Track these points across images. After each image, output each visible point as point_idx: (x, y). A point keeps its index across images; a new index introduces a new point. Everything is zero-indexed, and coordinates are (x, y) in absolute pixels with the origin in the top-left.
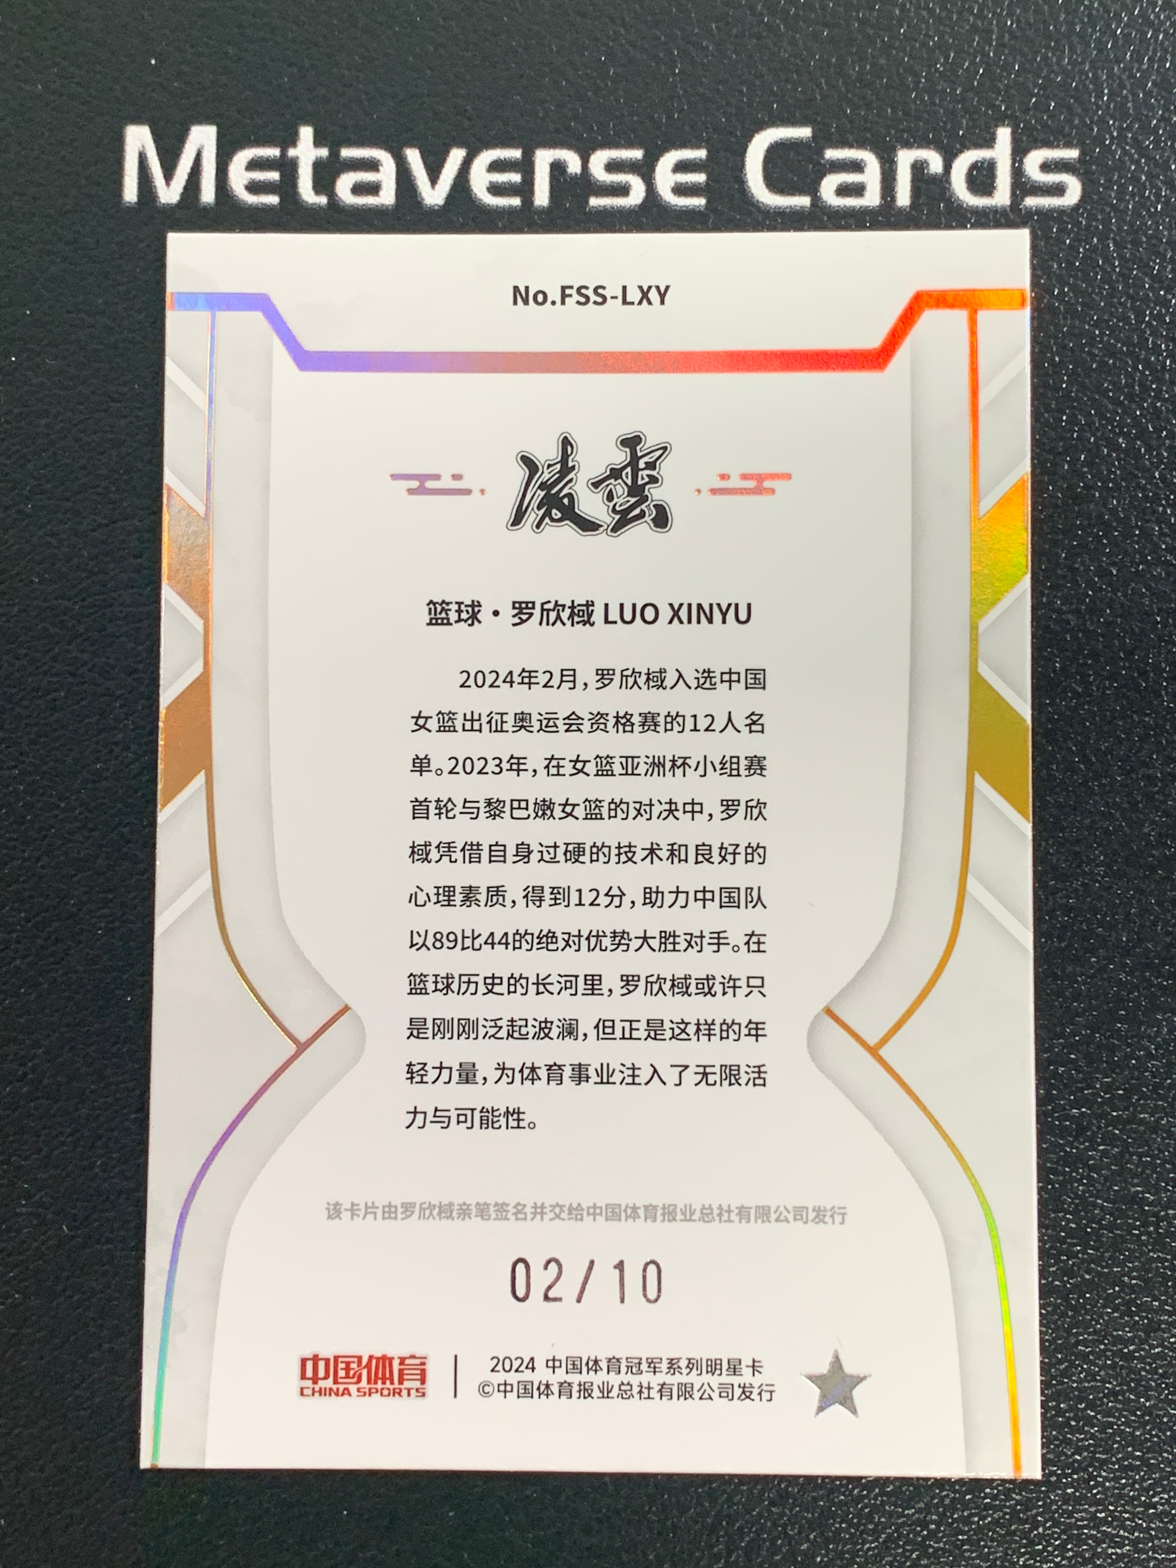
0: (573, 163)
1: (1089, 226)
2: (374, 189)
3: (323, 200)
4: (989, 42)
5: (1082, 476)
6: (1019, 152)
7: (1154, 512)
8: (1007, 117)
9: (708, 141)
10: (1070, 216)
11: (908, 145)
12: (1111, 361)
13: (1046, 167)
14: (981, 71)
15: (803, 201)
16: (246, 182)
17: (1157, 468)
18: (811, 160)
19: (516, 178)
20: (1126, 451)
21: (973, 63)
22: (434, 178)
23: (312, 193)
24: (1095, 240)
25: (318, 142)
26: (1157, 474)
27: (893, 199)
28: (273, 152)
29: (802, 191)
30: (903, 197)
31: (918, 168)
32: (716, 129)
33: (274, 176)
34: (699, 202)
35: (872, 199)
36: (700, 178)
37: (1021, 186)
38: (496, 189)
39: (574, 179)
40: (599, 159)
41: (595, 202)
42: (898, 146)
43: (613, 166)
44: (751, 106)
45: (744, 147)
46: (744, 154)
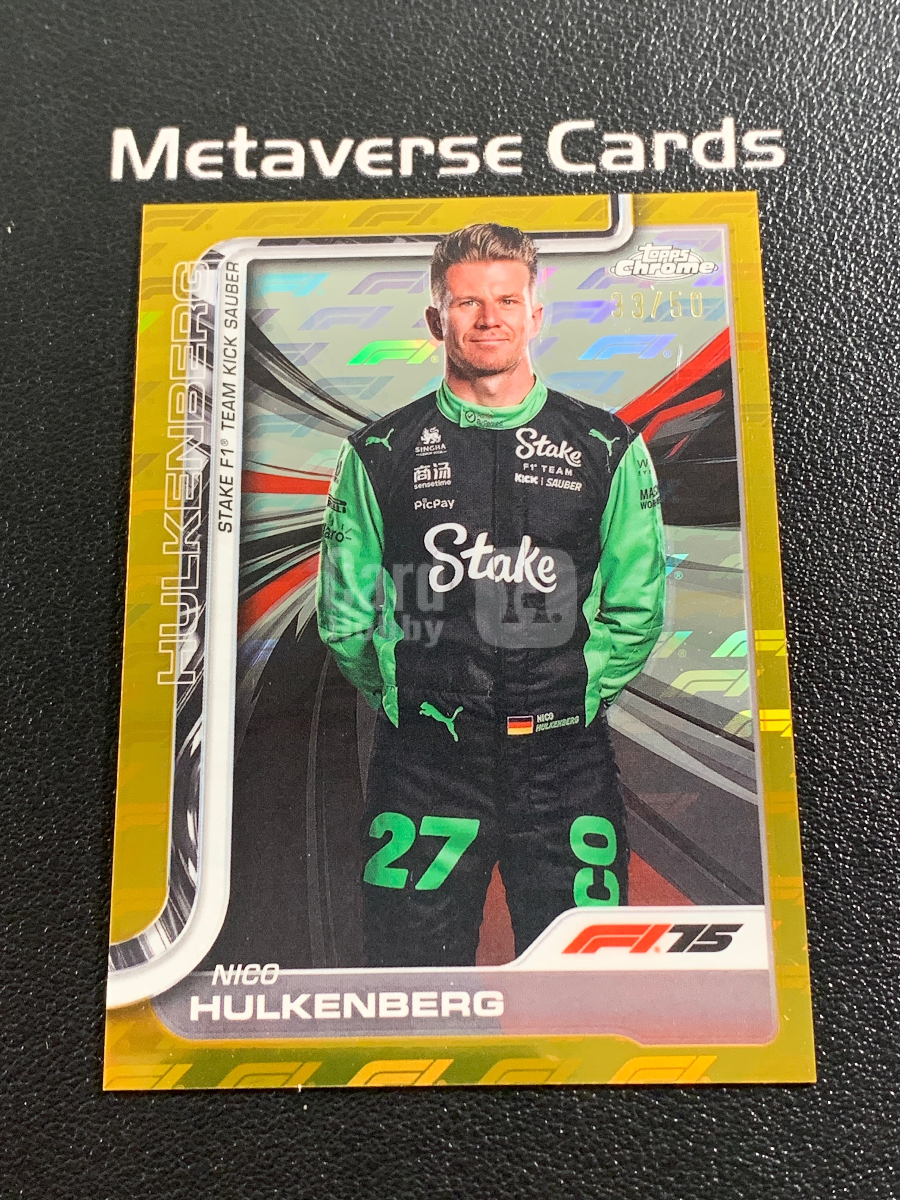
0: (428, 147)
1: (791, 180)
2: (288, 166)
3: (253, 175)
4: (715, 64)
5: (796, 342)
6: (739, 132)
7: (850, 365)
8: (729, 111)
9: (522, 132)
10: (778, 173)
11: (660, 130)
12: (812, 267)
13: (758, 142)
14: (710, 83)
15: (589, 168)
16: (199, 164)
17: (850, 335)
18: (594, 142)
19: (388, 157)
20: (827, 325)
21: (705, 78)
22: (330, 158)
23: (245, 169)
24: (796, 189)
25: (249, 138)
26: (849, 339)
27: (653, 166)
28: (218, 145)
29: (589, 161)
30: (660, 163)
31: (669, 146)
32: (528, 124)
33: (219, 160)
34: (517, 170)
35: (638, 165)
36: (517, 155)
37: (741, 154)
38: (375, 165)
39: (429, 157)
40: (446, 145)
41: (444, 172)
42: (655, 132)
43: (456, 149)
44: (551, 108)
45: (548, 135)
46: (547, 140)
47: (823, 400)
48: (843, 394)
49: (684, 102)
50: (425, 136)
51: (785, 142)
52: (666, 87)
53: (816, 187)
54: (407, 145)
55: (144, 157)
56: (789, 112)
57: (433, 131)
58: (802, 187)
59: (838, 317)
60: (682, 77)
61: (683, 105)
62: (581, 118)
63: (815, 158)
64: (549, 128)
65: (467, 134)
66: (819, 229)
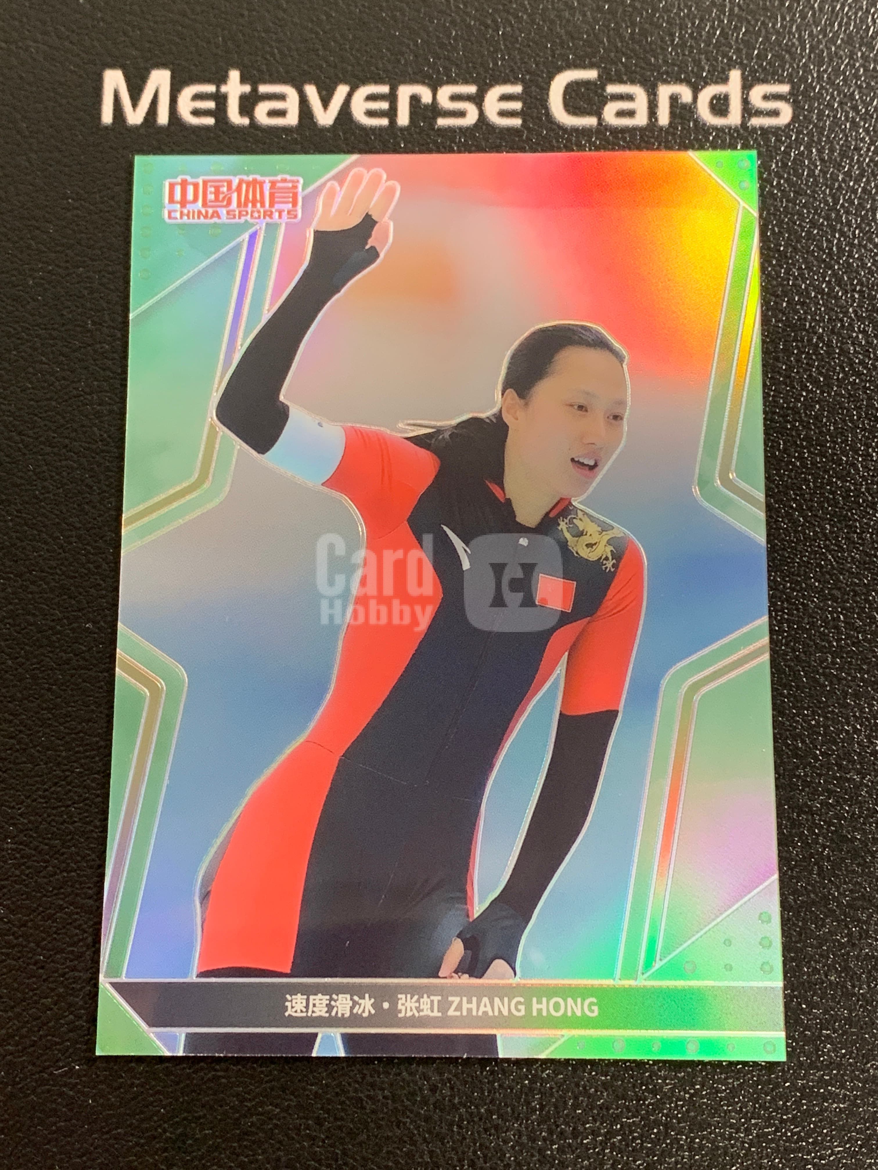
0: (426, 95)
1: (797, 139)
2: (282, 113)
3: (246, 121)
4: (723, 13)
6: (747, 86)
8: (737, 63)
9: (523, 81)
10: (783, 131)
11: (666, 82)
12: (815, 232)
13: (766, 98)
14: (718, 33)
15: (591, 121)
16: (191, 109)
17: (852, 305)
18: (596, 94)
19: (385, 105)
20: (828, 294)
21: (712, 27)
22: (325, 105)
23: (238, 116)
24: (802, 148)
25: (243, 80)
27: (656, 120)
28: (210, 88)
29: (590, 114)
30: (664, 118)
31: (674, 99)
32: (528, 72)
33: (211, 105)
34: (517, 122)
35: (641, 119)
36: (517, 106)
37: (748, 111)
38: (370, 113)
39: (426, 106)
40: (445, 93)
41: (441, 122)
42: (660, 83)
43: (454, 98)
44: (553, 56)
45: (549, 84)
46: (548, 89)
47: (821, 374)
48: (842, 368)
49: (691, 52)
50: (423, 83)
51: (792, 98)
52: (672, 35)
53: (823, 148)
54: (405, 92)
55: (135, 100)
56: (798, 65)
57: (431, 78)
58: (808, 147)
59: (839, 285)
60: (689, 25)
61: (689, 55)
62: (584, 67)
63: (824, 115)
64: (551, 78)
65: (466, 82)
66: (824, 192)
